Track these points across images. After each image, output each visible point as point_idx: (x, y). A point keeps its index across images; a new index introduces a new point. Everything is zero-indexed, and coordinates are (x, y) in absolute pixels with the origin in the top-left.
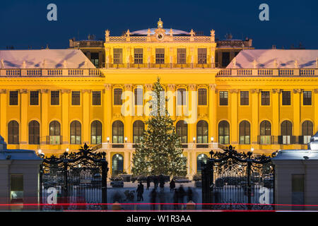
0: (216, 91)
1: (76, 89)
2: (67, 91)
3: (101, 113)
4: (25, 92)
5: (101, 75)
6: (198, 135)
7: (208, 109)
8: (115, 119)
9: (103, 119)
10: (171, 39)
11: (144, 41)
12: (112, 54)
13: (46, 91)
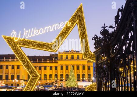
0: (87, 66)
1: (51, 66)
2: (48, 66)
3: (57, 72)
4: (38, 67)
5: (57, 62)
6: (83, 78)
7: (85, 71)
8: (61, 74)
9: (58, 73)
10: (75, 53)
11: (68, 53)
12: (60, 57)
13: (43, 66)
